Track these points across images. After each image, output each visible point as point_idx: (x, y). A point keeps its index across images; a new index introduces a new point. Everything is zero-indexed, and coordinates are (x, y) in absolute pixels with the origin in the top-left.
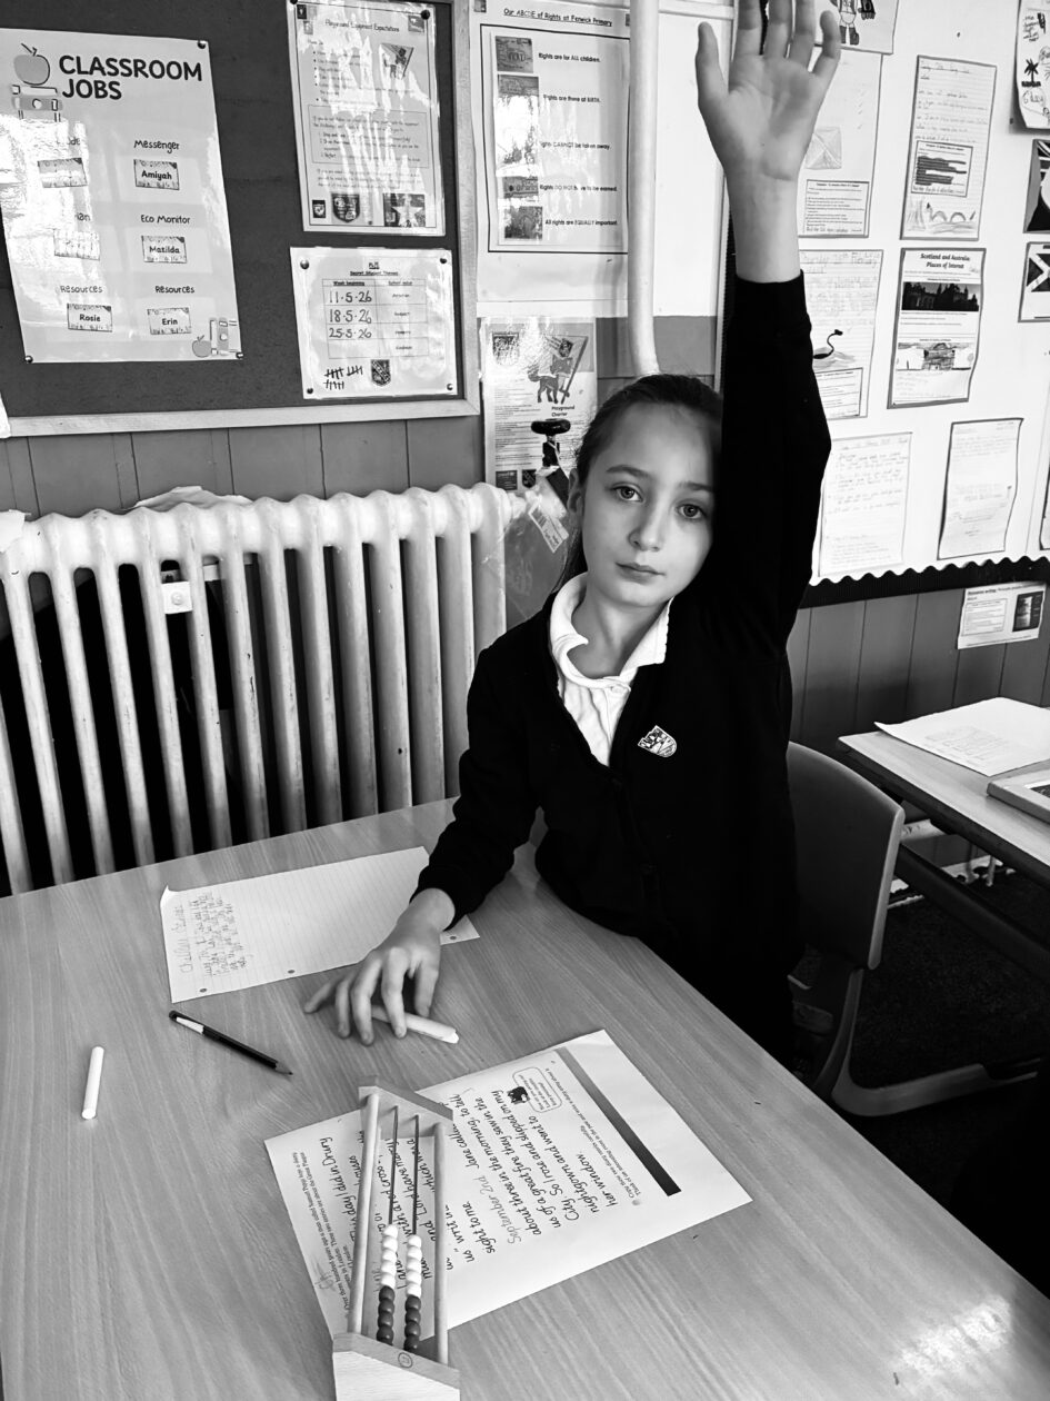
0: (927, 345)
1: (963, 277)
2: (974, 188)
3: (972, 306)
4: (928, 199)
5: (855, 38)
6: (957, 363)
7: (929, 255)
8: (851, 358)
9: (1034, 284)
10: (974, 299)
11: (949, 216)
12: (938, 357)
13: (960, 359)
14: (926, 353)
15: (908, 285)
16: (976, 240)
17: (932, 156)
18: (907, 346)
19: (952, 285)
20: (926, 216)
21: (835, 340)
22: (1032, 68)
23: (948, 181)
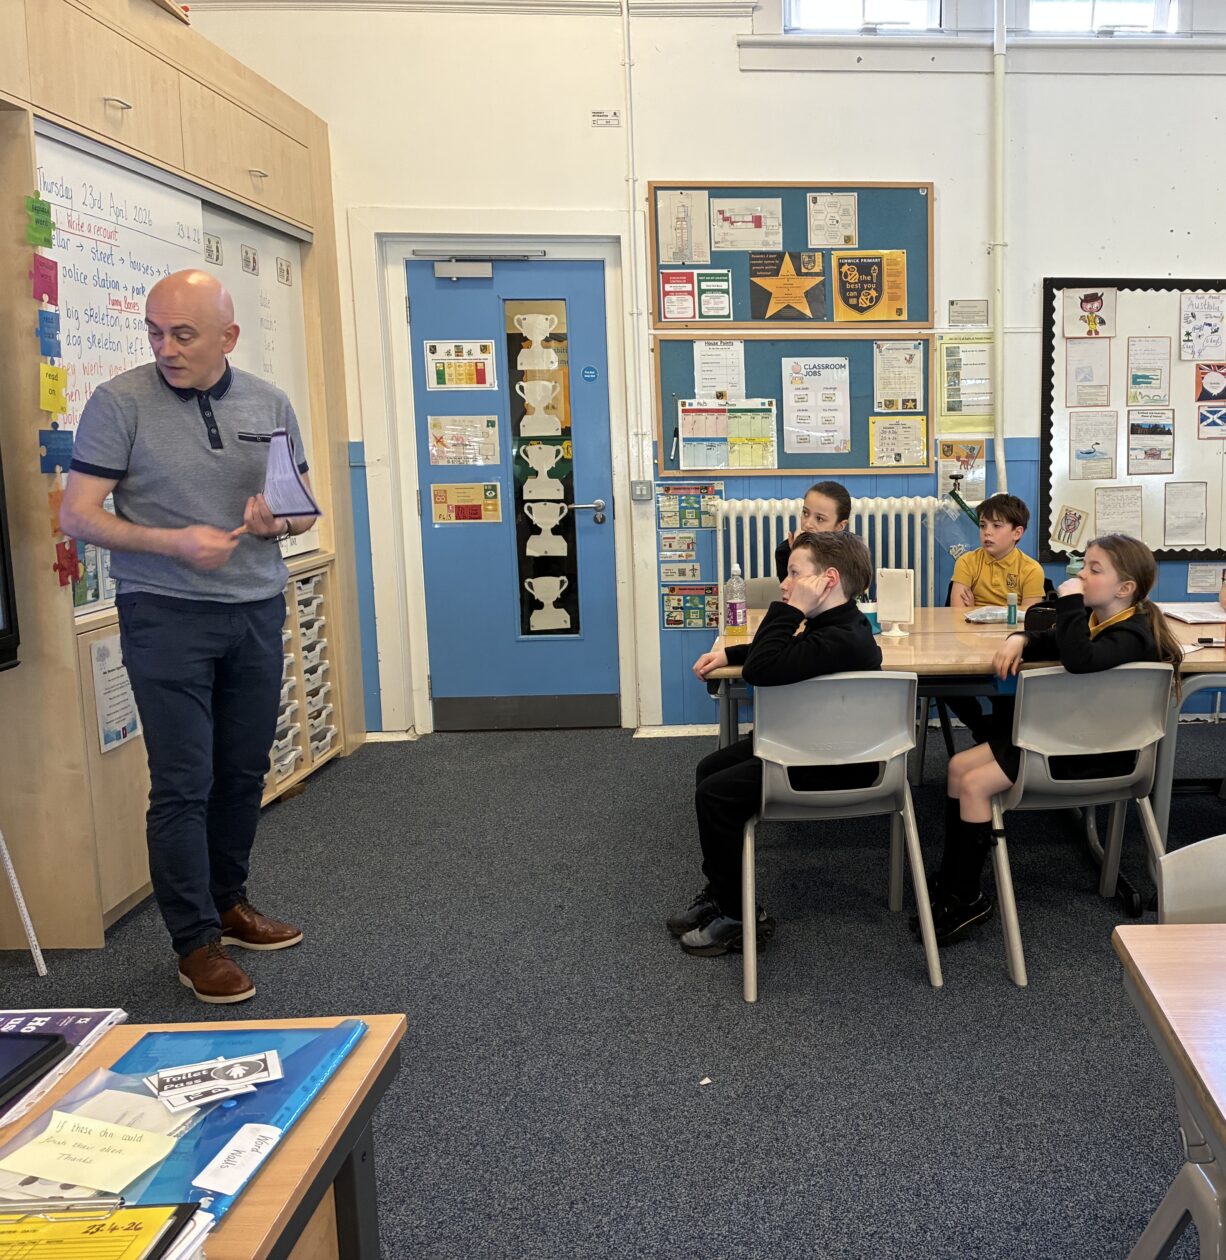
0: (1147, 449)
1: (1164, 420)
2: (1165, 385)
3: (1169, 433)
4: (1139, 390)
5: (1097, 333)
6: (1162, 456)
7: (1143, 413)
8: (1106, 454)
9: (1205, 423)
10: (1169, 430)
11: (1151, 396)
12: (1153, 454)
13: (1164, 455)
14: (1145, 453)
15: (1133, 425)
16: (1168, 405)
17: (1139, 374)
18: (1135, 449)
19: (1155, 425)
20: (1139, 398)
21: (1095, 446)
22: (1188, 334)
23: (1150, 383)
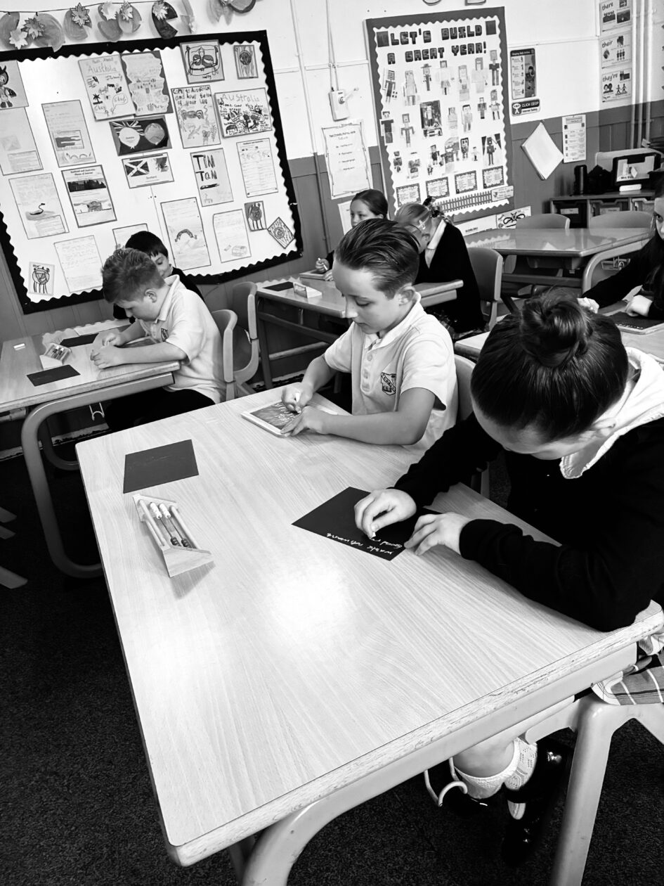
0: (88, 203)
1: (95, 176)
2: (87, 144)
3: (102, 186)
4: (66, 152)
5: (10, 105)
6: (104, 207)
7: (75, 171)
8: (53, 212)
9: (131, 174)
10: (102, 184)
11: (78, 156)
12: (94, 206)
13: (105, 206)
14: (88, 206)
15: (69, 183)
16: (95, 162)
17: (61, 137)
18: (78, 205)
19: (90, 180)
20: (67, 158)
21: (42, 207)
22: (96, 97)
23: (73, 144)
